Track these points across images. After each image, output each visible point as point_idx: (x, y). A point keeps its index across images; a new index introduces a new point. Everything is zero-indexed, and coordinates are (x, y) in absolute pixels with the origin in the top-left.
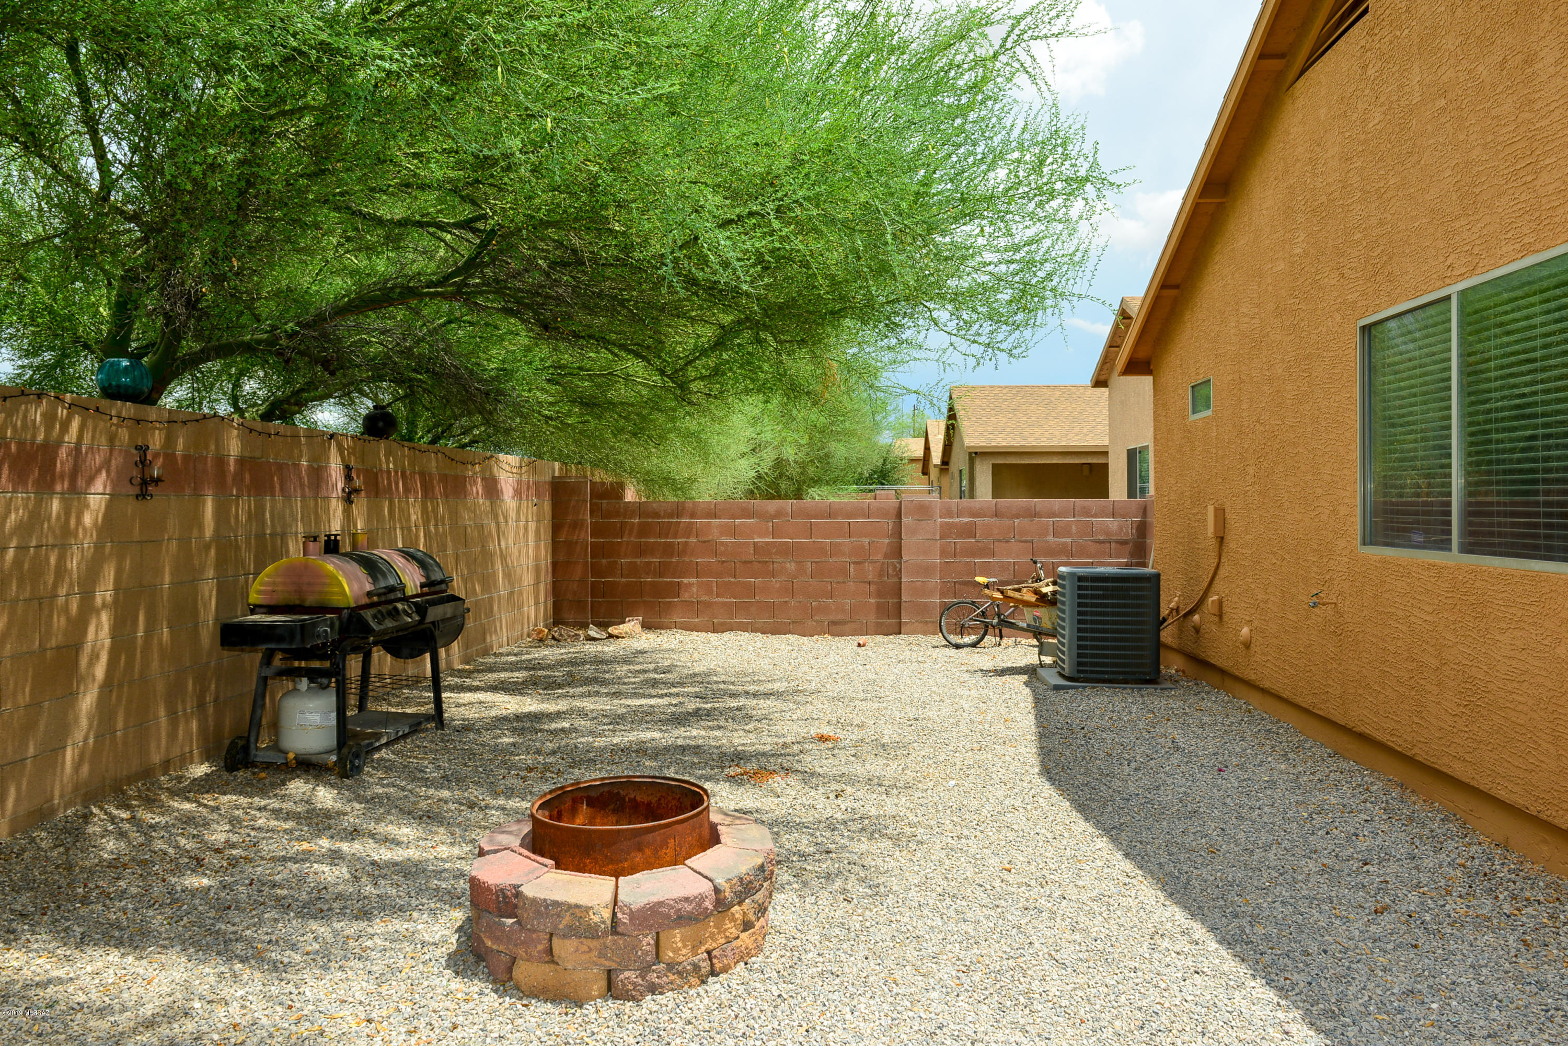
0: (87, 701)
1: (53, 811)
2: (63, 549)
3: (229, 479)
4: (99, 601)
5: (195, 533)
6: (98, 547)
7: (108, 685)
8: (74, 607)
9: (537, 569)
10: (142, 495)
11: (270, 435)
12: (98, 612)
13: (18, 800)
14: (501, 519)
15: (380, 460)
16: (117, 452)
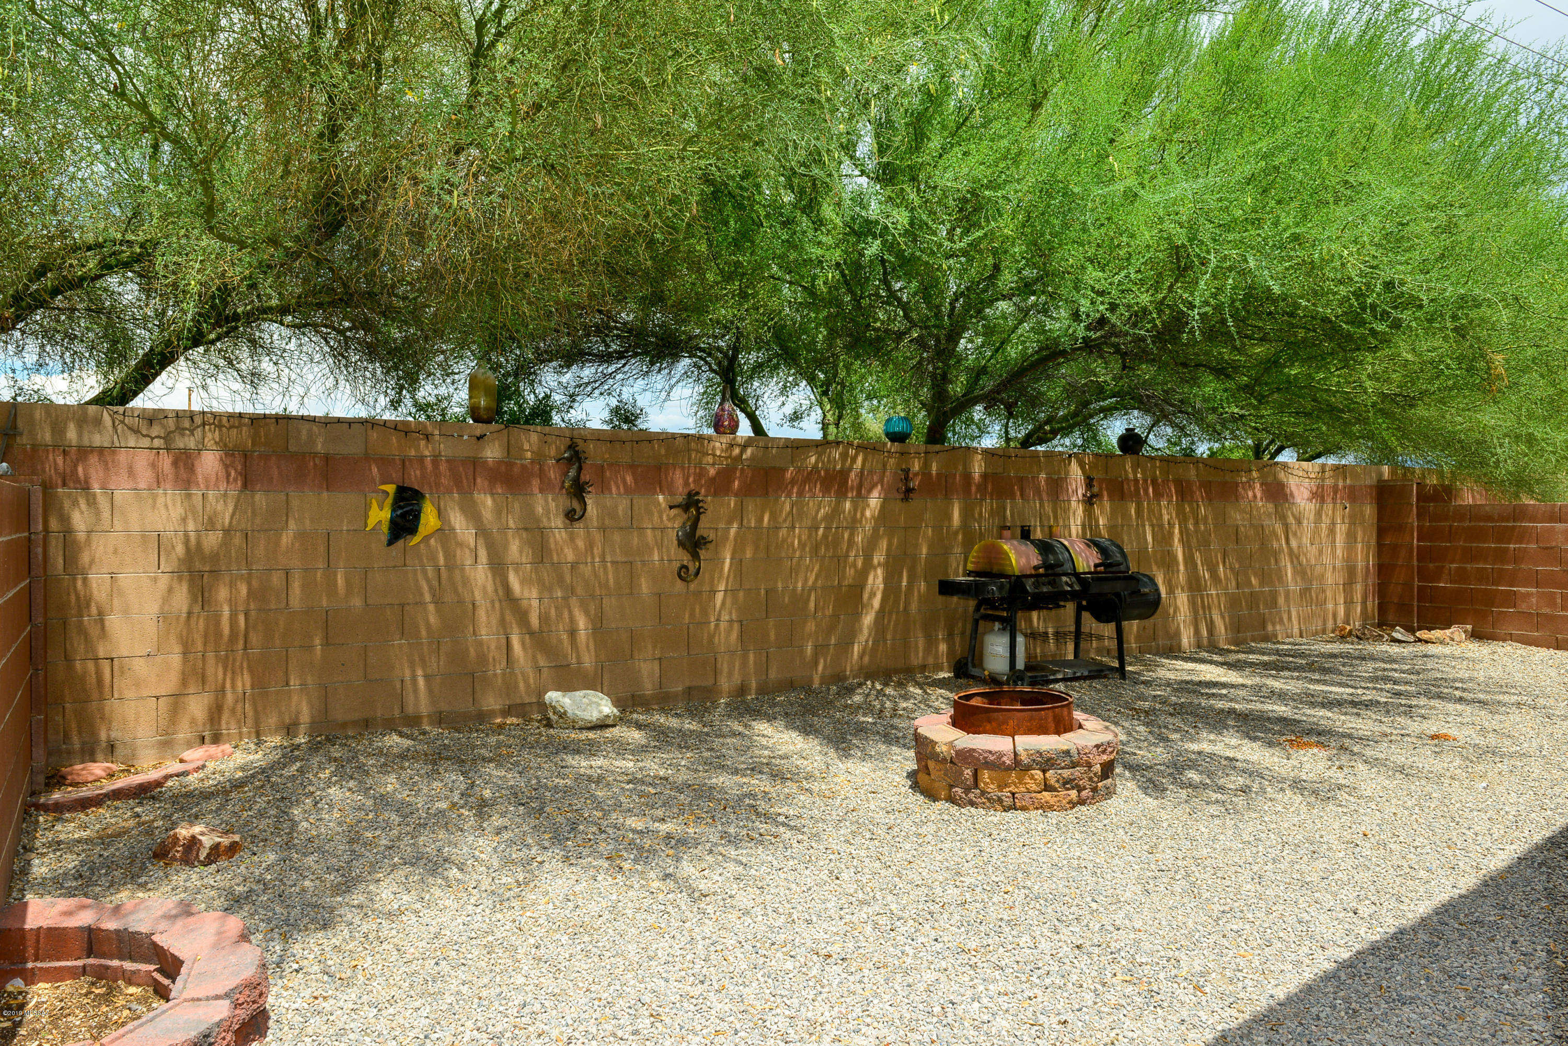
0: (868, 620)
1: (845, 678)
2: (853, 530)
3: (973, 489)
4: (876, 561)
5: (946, 523)
6: (875, 530)
7: (881, 613)
8: (860, 563)
9: (1351, 571)
10: (906, 499)
11: (1010, 457)
12: (875, 568)
13: (825, 667)
14: (1291, 520)
15: (1126, 471)
16: (888, 473)
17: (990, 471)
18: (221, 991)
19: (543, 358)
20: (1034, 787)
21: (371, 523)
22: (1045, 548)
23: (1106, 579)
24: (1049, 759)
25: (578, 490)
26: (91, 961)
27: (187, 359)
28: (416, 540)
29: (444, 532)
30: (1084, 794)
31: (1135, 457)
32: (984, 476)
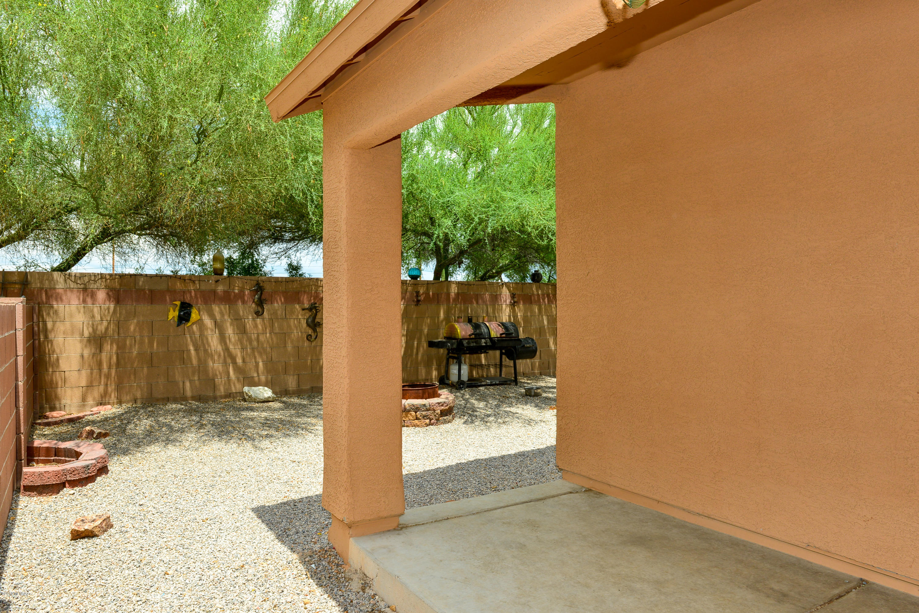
3: (451, 300)
7: (405, 356)
10: (417, 305)
15: (533, 291)
16: (408, 294)
17: (460, 291)
18: (93, 458)
19: (263, 240)
20: (411, 418)
21: (170, 317)
22: (477, 326)
23: (506, 340)
24: (417, 408)
25: (261, 303)
26: (56, 458)
27: (97, 248)
28: (189, 324)
29: (200, 322)
30: (432, 421)
31: (538, 284)
32: (458, 295)
